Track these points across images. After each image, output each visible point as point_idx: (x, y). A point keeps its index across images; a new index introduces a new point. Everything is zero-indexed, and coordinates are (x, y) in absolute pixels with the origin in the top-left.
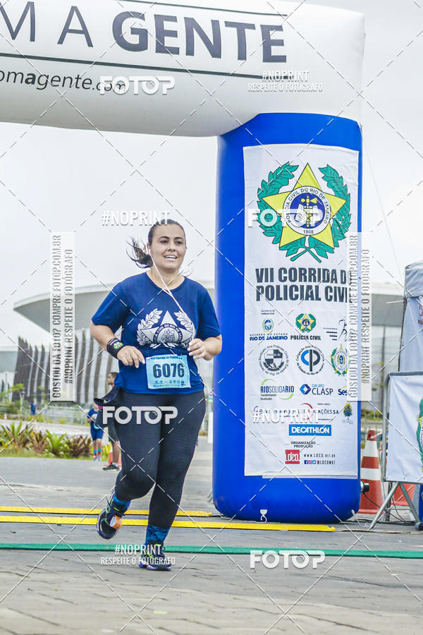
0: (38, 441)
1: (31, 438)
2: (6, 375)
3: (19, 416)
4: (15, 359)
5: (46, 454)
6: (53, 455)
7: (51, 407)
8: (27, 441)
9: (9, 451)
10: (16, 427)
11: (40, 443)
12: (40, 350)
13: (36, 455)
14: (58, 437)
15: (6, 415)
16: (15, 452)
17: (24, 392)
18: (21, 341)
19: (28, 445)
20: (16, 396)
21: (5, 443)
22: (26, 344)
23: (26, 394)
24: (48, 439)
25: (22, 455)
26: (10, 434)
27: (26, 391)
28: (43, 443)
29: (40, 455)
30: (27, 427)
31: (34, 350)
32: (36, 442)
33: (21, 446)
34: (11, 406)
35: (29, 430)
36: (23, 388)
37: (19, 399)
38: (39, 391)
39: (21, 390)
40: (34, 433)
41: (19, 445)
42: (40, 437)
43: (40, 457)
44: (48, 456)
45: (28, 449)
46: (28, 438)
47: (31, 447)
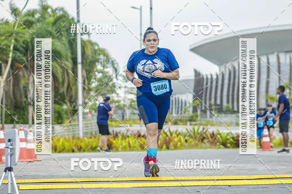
0: (212, 138)
1: (207, 136)
2: (187, 96)
3: (198, 122)
4: (192, 85)
5: (218, 146)
6: (223, 147)
7: (220, 115)
8: (204, 138)
9: (192, 146)
10: (196, 130)
11: (213, 139)
12: (209, 77)
13: (210, 148)
14: (226, 134)
15: (188, 123)
16: (196, 146)
17: (200, 106)
18: (196, 71)
19: (205, 141)
20: (195, 109)
21: (189, 140)
22: (200, 74)
23: (202, 108)
24: (218, 136)
25: (202, 148)
26: (192, 134)
27: (201, 105)
28: (215, 139)
29: (214, 147)
30: (204, 129)
31: (205, 77)
32: (210, 139)
33: (200, 141)
34: (192, 117)
35: (205, 131)
36: (200, 104)
37: (197, 111)
38: (210, 105)
39: (198, 105)
40: (209, 133)
41: (199, 141)
42: (213, 135)
43: (214, 148)
44: (219, 148)
45: (205, 143)
46: (205, 136)
47: (207, 142)
